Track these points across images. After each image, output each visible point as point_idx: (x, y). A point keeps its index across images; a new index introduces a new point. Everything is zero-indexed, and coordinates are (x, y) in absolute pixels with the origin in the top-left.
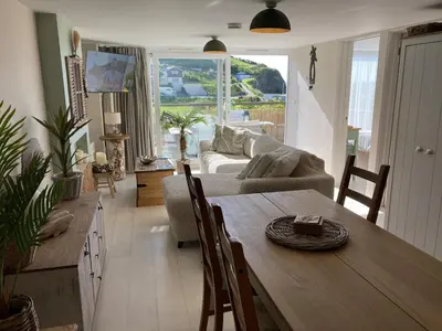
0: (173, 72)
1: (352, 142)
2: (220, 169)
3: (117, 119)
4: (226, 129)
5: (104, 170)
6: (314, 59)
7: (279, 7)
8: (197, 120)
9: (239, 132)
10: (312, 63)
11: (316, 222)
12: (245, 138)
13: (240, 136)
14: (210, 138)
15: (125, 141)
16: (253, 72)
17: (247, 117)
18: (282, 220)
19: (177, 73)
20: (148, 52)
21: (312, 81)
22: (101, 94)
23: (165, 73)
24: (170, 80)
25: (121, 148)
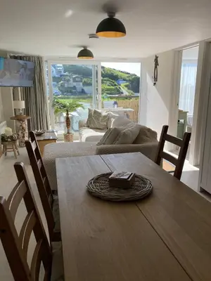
0: (77, 79)
1: (182, 121)
2: (88, 139)
3: (22, 105)
4: (95, 112)
5: (9, 140)
6: (157, 64)
7: (117, 16)
8: (78, 106)
9: (104, 114)
10: (156, 67)
11: (126, 177)
12: (107, 118)
13: (105, 117)
14: (85, 118)
15: (29, 121)
16: (127, 79)
17: (116, 106)
18: (104, 175)
19: (79, 79)
20: (44, 59)
21: (156, 79)
22: (11, 88)
23: (71, 79)
24: (75, 84)
25: (25, 125)
